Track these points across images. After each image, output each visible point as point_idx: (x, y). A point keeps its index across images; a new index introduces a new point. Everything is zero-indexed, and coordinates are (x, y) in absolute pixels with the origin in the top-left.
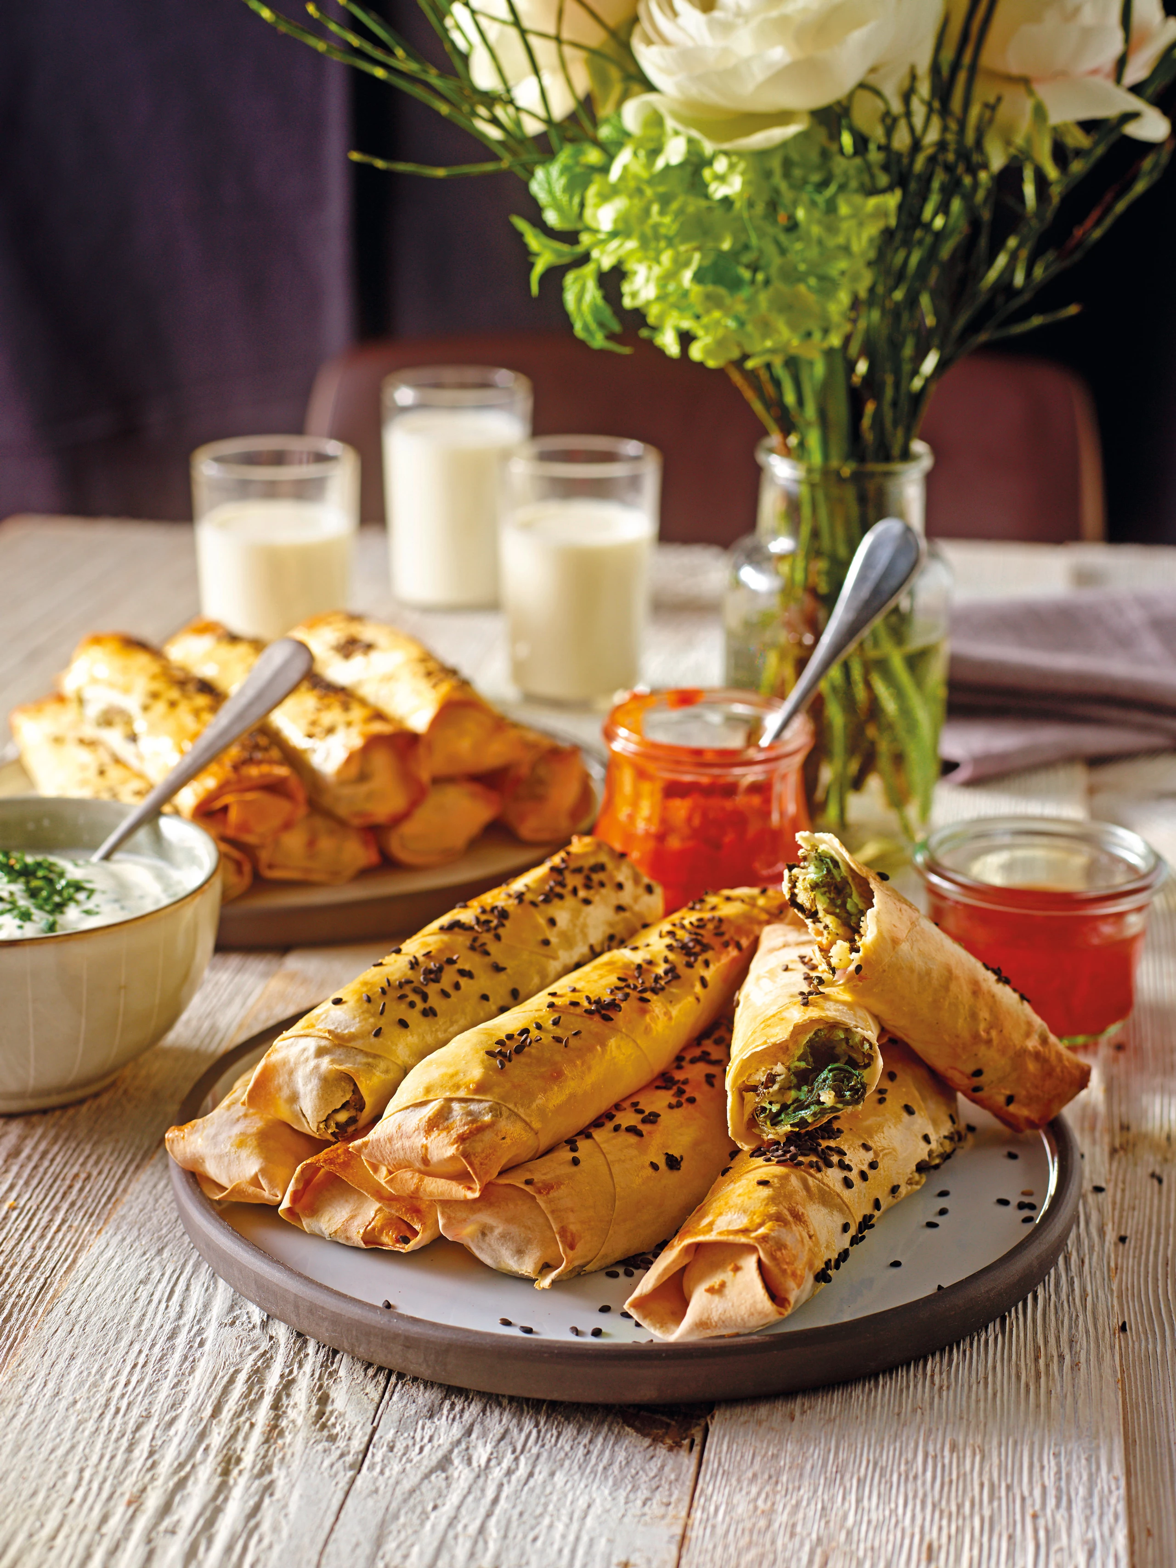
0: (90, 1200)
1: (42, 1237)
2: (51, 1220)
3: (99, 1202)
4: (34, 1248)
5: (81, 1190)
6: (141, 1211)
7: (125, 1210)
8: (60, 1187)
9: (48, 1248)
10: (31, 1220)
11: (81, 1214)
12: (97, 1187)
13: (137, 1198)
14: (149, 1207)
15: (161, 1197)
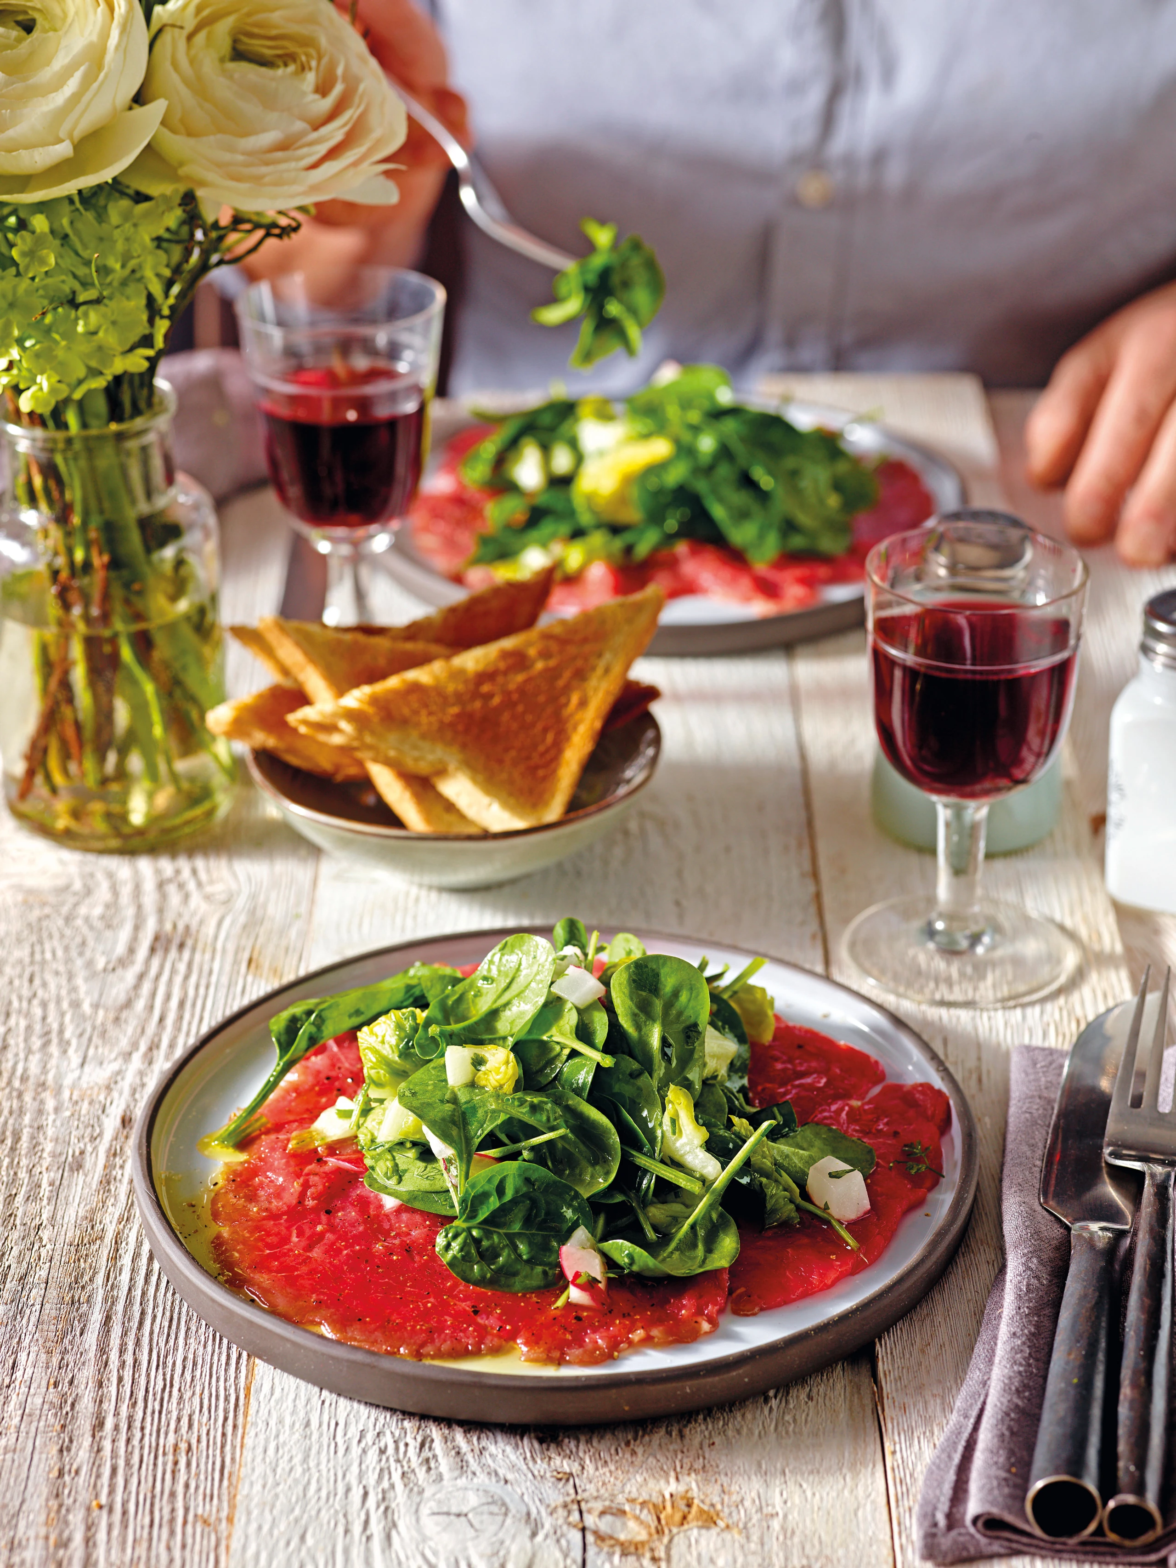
0: (202, 1477)
1: (172, 1533)
2: (173, 1510)
3: (213, 1479)
4: (169, 1548)
5: (188, 1464)
6: (264, 1487)
7: (247, 1486)
8: (165, 1464)
9: (184, 1546)
10: (152, 1512)
11: (201, 1497)
12: (203, 1460)
13: (253, 1470)
14: (270, 1481)
15: (277, 1465)
